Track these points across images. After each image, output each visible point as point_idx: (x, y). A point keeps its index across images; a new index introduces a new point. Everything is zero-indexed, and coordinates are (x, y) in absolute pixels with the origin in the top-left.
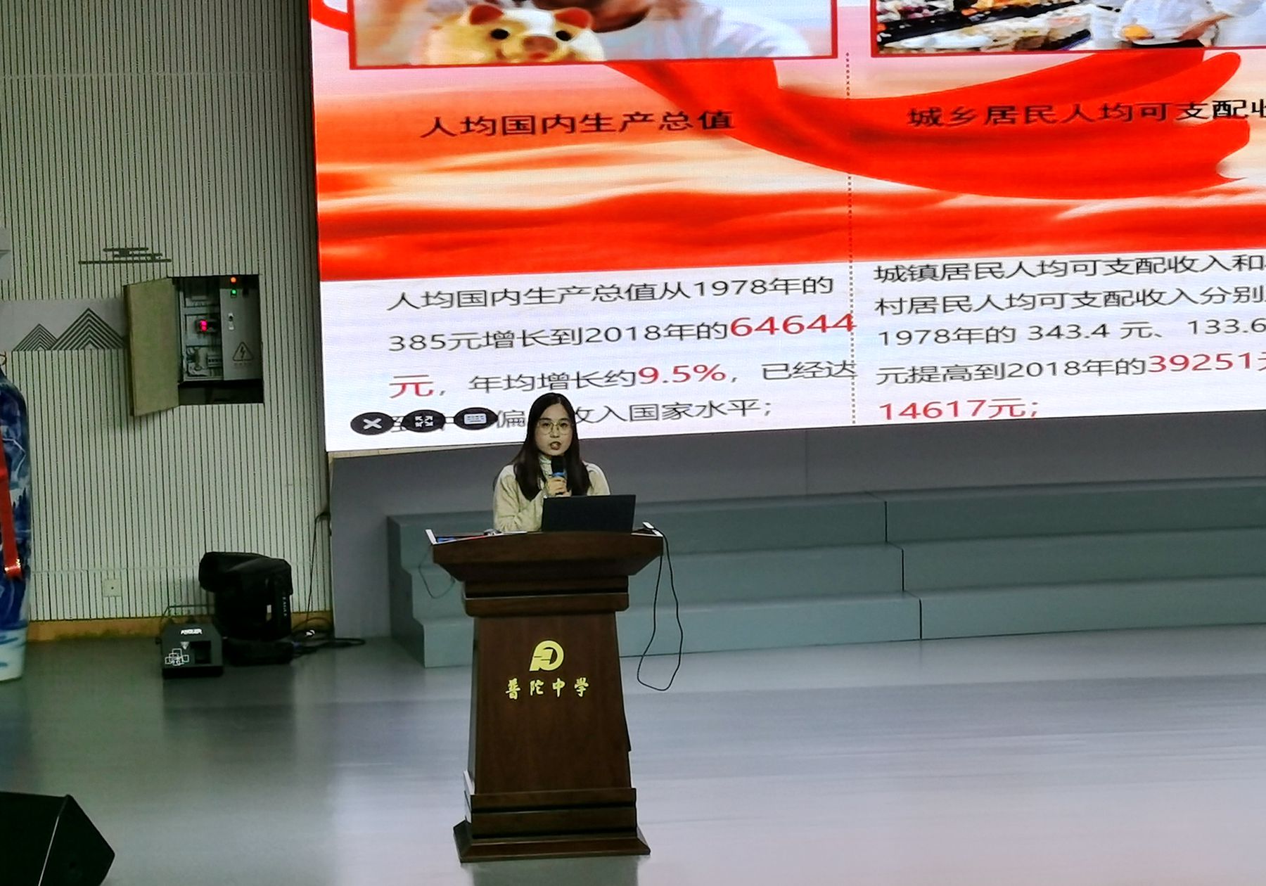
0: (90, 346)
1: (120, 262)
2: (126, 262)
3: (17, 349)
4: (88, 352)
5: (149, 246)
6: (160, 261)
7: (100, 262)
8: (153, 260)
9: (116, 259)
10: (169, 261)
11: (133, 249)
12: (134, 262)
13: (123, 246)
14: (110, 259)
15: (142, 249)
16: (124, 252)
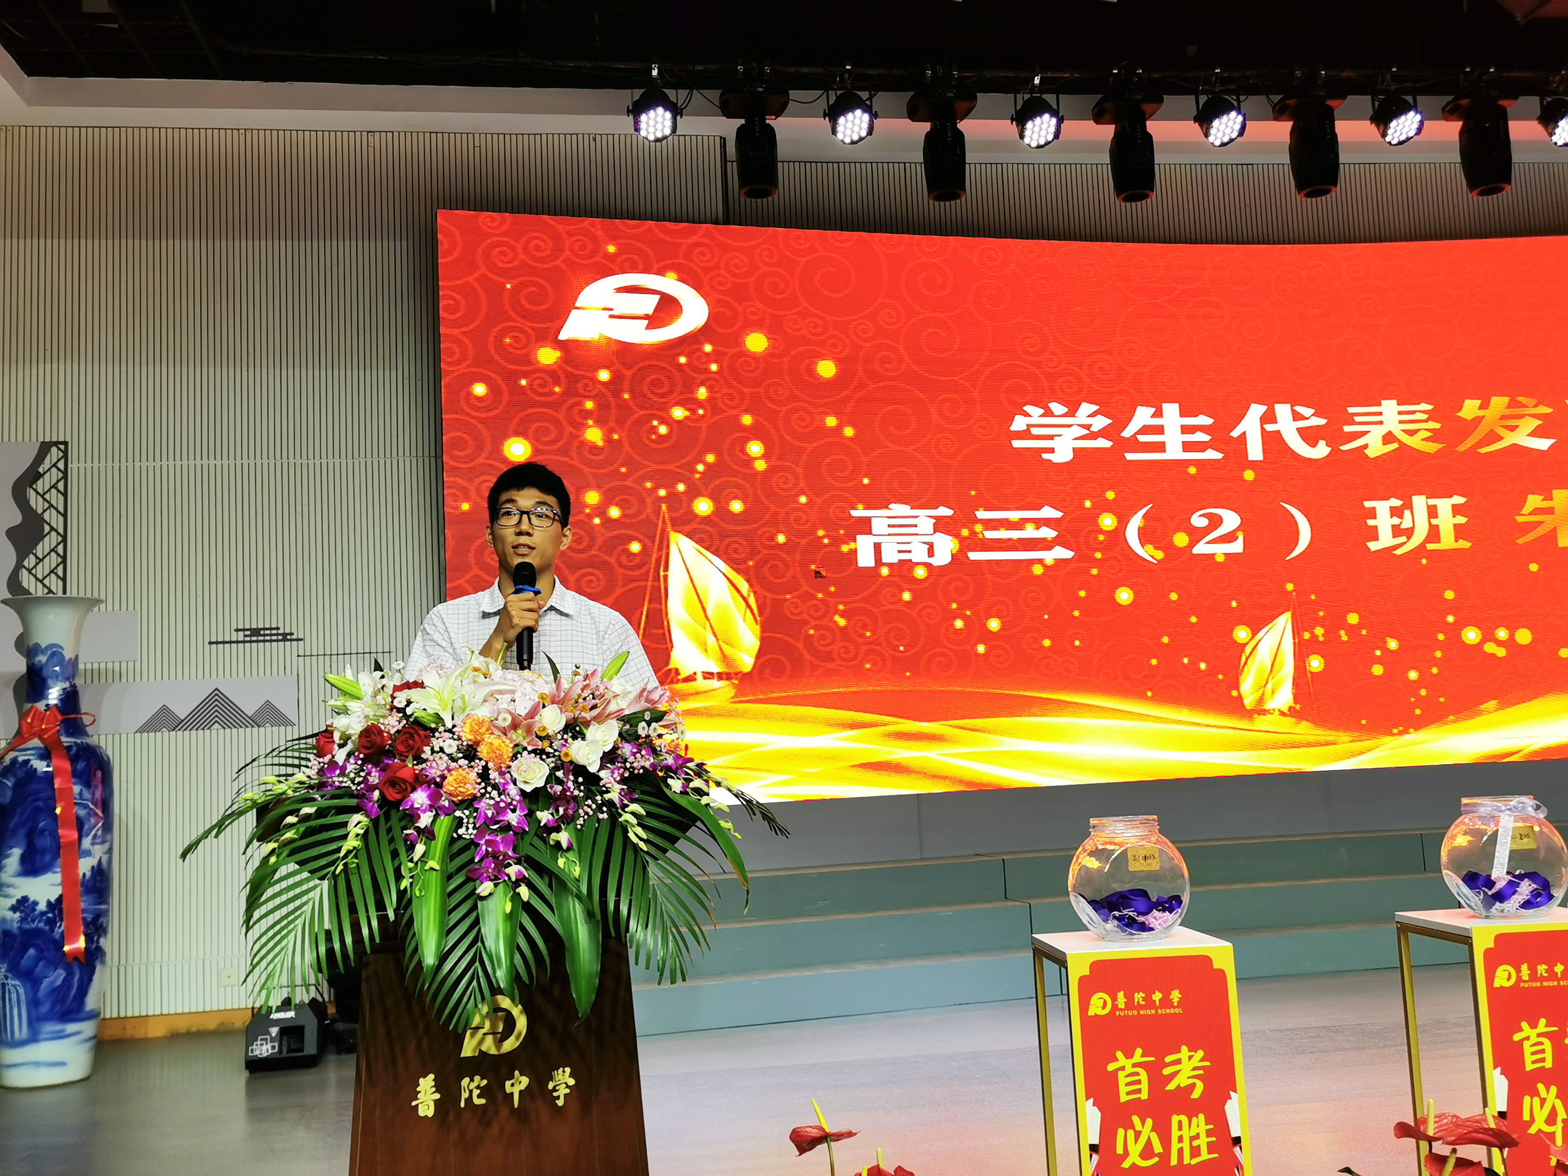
0: (217, 726)
1: (251, 642)
2: (258, 641)
3: (141, 730)
4: (214, 732)
5: (281, 625)
6: (291, 640)
7: (231, 642)
8: (285, 639)
9: (248, 639)
10: (301, 640)
11: (265, 629)
12: (264, 641)
13: (254, 626)
14: (241, 638)
15: (274, 629)
16: (255, 632)
